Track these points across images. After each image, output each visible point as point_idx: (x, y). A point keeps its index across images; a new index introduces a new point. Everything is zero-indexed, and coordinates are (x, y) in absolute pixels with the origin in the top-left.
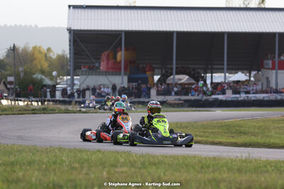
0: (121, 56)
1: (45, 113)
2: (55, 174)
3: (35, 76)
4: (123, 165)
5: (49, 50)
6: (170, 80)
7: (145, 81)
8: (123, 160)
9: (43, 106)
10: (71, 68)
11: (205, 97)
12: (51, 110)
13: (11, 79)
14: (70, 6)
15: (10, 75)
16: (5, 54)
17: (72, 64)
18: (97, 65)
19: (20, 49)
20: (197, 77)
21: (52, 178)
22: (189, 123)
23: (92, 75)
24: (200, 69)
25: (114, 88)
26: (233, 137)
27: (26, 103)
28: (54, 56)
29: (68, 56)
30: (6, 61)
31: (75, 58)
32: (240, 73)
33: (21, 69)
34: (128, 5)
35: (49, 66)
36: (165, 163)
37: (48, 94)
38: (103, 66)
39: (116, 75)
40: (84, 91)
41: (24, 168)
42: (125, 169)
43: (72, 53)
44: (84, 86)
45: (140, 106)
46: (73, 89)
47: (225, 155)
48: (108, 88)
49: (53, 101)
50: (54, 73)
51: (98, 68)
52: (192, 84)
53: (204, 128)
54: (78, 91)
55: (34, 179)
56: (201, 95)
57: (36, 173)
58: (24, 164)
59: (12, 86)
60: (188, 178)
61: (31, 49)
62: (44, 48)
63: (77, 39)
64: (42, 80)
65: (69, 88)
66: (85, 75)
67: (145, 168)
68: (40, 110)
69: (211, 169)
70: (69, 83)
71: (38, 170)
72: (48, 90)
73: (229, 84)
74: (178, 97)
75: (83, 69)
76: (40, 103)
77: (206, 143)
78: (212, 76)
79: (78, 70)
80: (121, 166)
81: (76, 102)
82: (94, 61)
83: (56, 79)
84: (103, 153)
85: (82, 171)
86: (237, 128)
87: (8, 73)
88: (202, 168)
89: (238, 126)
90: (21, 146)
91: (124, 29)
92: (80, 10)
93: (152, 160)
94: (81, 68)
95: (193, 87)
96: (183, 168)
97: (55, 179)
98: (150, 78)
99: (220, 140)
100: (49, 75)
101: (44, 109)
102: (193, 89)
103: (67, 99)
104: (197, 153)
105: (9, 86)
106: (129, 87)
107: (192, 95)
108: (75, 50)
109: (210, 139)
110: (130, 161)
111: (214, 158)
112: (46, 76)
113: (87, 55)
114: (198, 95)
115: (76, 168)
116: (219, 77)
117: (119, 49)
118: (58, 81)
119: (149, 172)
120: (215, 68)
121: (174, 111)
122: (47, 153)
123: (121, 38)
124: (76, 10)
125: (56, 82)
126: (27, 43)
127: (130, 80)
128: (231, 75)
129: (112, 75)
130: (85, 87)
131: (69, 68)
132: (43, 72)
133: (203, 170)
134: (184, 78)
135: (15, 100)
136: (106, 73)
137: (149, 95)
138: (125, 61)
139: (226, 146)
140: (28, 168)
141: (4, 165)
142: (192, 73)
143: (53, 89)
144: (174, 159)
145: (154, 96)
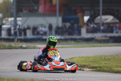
6: (98, 19)
7: (77, 21)
10: (14, 10)
17: (14, 7)
18: (36, 8)
23: (32, 16)
25: (50, 27)
29: (12, 1)
38: (41, 9)
39: (52, 16)
40: (25, 30)
45: (73, 42)
48: (45, 27)
51: (37, 10)
52: (116, 23)
65: (13, 28)
66: (26, 16)
70: (13, 23)
75: (25, 12)
79: (20, 13)
81: (18, 40)
83: (2, 20)
98: (80, 19)
103: (11, 37)
118: (4, 22)
121: (100, 46)
125: (2, 23)
127: (64, 21)
130: (26, 27)
131: (13, 10)
134: (110, 19)
136: (44, 15)
137: (80, 33)
145: (84, 34)
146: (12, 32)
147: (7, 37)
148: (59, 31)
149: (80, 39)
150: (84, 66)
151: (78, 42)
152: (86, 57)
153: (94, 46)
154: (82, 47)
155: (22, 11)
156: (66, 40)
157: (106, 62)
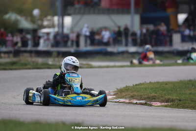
3: (7, 16)
10: (59, 4)
23: (89, 13)
39: (123, 13)
44: (77, 29)
50: (36, 12)
64: (16, 22)
66: (79, 13)
75: (77, 6)
79: (69, 8)
98: (172, 17)
100: (27, 14)
127: (143, 21)
129: (118, 13)
132: (20, 12)
136: (109, 11)
137: (171, 43)
145: (177, 43)
149: (169, 52)
151: (166, 57)
155: (72, 4)
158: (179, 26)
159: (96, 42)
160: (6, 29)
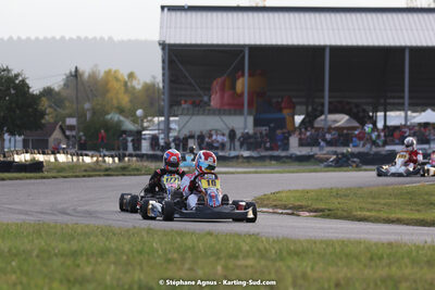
0: (243, 84)
1: (124, 175)
2: (142, 270)
3: (109, 117)
4: (247, 255)
5: (131, 75)
6: (320, 122)
7: (281, 123)
8: (248, 248)
9: (121, 164)
10: (164, 104)
11: (374, 149)
12: (134, 170)
13: (71, 121)
14: (163, 8)
15: (71, 116)
16: (62, 83)
17: (166, 97)
18: (206, 99)
19: (86, 75)
20: (362, 118)
21: (137, 275)
22: (350, 189)
23: (198, 114)
24: (368, 104)
25: (232, 134)
26: (418, 211)
27: (95, 159)
28: (138, 85)
29: (161, 85)
30: (64, 94)
31: (171, 89)
32: (429, 111)
33: (87, 106)
34: (254, 5)
35: (131, 101)
36: (313, 252)
37: (130, 145)
38: (215, 101)
39: (235, 114)
40: (186, 140)
41: (92, 260)
42: (251, 262)
43: (167, 81)
44: (186, 132)
45: (273, 162)
46: (167, 136)
47: (406, 238)
48: (223, 135)
49: (137, 156)
50: (139, 112)
51: (208, 104)
52: (355, 128)
53: (374, 198)
54: (176, 139)
55: (108, 278)
56: (368, 146)
57: (112, 267)
58: (93, 254)
59: (74, 133)
60: (349, 275)
61: (102, 74)
62: (124, 73)
63: (174, 58)
64: (119, 123)
65: (162, 136)
66: (187, 114)
67: (282, 259)
68: (116, 169)
69: (385, 261)
70: (162, 126)
71: (115, 263)
72: (130, 139)
73: (411, 127)
74: (333, 149)
75: (184, 106)
76: (116, 159)
77: (376, 220)
78: (385, 116)
79: (176, 108)
80: (244, 257)
82: (201, 92)
83: (142, 121)
84: (216, 236)
85: (183, 264)
86: (426, 197)
87: (67, 111)
88: (371, 259)
89: (427, 194)
90: (87, 226)
91: (247, 42)
92: (179, 13)
93: (292, 248)
94: (180, 104)
95: (356, 132)
96: (341, 259)
97: (142, 277)
98: (288, 119)
99: (399, 216)
100: (131, 115)
101: (124, 168)
102: (356, 136)
103: (159, 153)
104: (362, 236)
105: (68, 133)
106: (255, 134)
107: (354, 146)
108: (171, 75)
109: (384, 215)
110: (259, 250)
111: (390, 244)
112: (127, 117)
113: (190, 84)
114: (364, 146)
115: (174, 261)
116: (397, 116)
117: (240, 73)
118: (145, 124)
119: (289, 267)
120: (390, 104)
122: (130, 236)
123: (244, 57)
124: (173, 14)
125: (142, 126)
126: (96, 66)
127: (257, 123)
128: (414, 114)
129: (230, 114)
131: (162, 103)
132: (121, 111)
133: (373, 264)
134: (342, 120)
135: (78, 155)
136: (219, 112)
138: (249, 94)
139: (407, 224)
140: (100, 260)
141: (62, 255)
142: (355, 110)
143: (138, 136)
144: (327, 245)
145: (295, 147)
146: (162, 142)
147: (151, 152)
148: (248, 141)
149: (287, 157)
150: (300, 208)
151: (284, 162)
152: (303, 191)
153: (315, 171)
154: (293, 172)
155: (179, 104)
156: (262, 158)
157: (339, 200)
158: (295, 129)
159: (204, 146)
160: (107, 130)
